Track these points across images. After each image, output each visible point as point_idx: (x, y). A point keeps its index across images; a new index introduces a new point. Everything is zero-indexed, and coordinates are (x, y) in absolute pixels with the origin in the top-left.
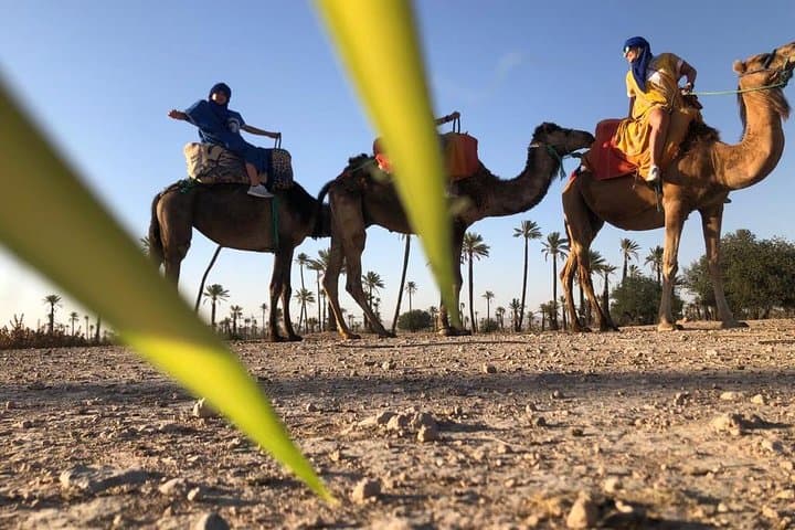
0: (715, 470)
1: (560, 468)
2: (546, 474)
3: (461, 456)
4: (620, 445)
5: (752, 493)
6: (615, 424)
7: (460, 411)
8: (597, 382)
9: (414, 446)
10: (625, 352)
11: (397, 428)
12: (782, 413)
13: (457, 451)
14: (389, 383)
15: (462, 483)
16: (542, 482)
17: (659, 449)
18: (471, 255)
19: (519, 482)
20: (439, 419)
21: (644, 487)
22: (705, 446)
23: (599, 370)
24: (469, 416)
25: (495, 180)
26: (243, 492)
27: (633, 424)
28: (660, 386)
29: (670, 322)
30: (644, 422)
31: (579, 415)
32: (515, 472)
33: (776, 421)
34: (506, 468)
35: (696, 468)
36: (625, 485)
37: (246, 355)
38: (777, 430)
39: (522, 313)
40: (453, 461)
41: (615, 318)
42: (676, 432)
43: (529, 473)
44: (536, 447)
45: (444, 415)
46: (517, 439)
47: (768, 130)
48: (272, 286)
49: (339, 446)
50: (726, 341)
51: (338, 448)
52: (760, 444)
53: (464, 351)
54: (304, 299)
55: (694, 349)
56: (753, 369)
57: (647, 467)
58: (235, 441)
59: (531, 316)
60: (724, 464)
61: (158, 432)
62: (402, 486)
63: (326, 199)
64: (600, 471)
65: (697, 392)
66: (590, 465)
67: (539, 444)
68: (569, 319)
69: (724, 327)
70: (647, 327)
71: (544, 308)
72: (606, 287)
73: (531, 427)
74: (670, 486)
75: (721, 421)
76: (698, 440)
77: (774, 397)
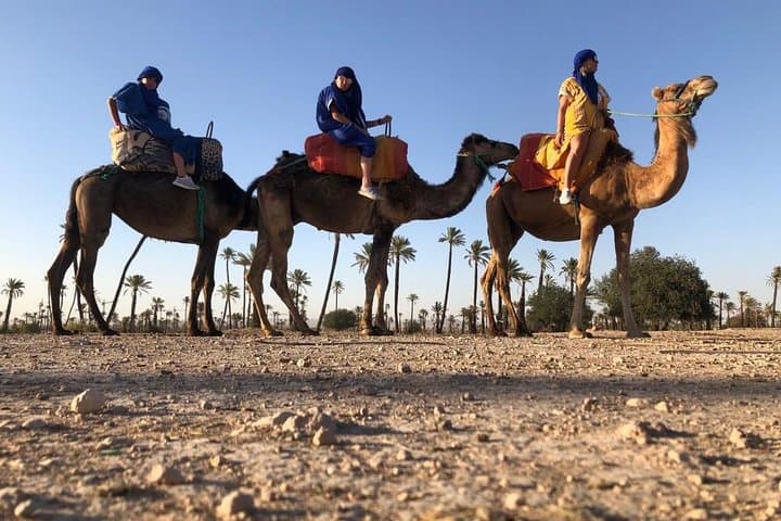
0: (622, 483)
1: (461, 479)
2: (445, 485)
3: (356, 463)
4: (526, 452)
5: (662, 511)
6: (523, 429)
7: (365, 411)
8: (508, 385)
9: (307, 450)
10: (538, 356)
11: (292, 430)
12: (685, 421)
13: (353, 456)
14: (299, 381)
15: (350, 496)
16: (439, 495)
17: (567, 458)
18: (398, 258)
19: (413, 495)
20: (341, 421)
21: (548, 503)
22: (612, 455)
23: (511, 373)
24: (375, 417)
25: (423, 184)
26: (90, 505)
27: (540, 430)
28: (569, 391)
29: (580, 330)
30: (551, 428)
31: (487, 419)
32: (410, 483)
33: (680, 430)
34: (403, 477)
35: (603, 481)
36: (529, 501)
37: (160, 348)
38: (682, 440)
39: (444, 316)
40: (345, 467)
41: (530, 324)
42: (584, 440)
43: (427, 484)
44: (438, 453)
45: (348, 416)
46: (418, 444)
47: (674, 156)
48: (194, 279)
49: (223, 449)
50: (631, 349)
51: (223, 451)
52: (666, 455)
53: (384, 350)
54: (229, 295)
55: (601, 356)
56: (657, 377)
57: (553, 479)
58: (106, 442)
59: (452, 319)
60: (632, 475)
61: (21, 428)
62: (282, 499)
63: (255, 194)
64: (503, 483)
65: (604, 398)
66: (492, 475)
67: (442, 450)
68: (487, 324)
69: (629, 336)
70: (559, 334)
71: (465, 312)
72: (523, 295)
73: (437, 430)
74: (576, 503)
75: (627, 429)
76: (604, 449)
77: (676, 405)
